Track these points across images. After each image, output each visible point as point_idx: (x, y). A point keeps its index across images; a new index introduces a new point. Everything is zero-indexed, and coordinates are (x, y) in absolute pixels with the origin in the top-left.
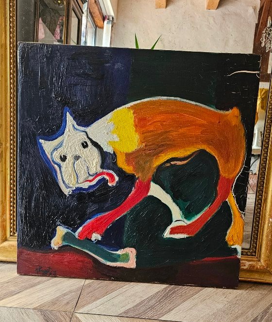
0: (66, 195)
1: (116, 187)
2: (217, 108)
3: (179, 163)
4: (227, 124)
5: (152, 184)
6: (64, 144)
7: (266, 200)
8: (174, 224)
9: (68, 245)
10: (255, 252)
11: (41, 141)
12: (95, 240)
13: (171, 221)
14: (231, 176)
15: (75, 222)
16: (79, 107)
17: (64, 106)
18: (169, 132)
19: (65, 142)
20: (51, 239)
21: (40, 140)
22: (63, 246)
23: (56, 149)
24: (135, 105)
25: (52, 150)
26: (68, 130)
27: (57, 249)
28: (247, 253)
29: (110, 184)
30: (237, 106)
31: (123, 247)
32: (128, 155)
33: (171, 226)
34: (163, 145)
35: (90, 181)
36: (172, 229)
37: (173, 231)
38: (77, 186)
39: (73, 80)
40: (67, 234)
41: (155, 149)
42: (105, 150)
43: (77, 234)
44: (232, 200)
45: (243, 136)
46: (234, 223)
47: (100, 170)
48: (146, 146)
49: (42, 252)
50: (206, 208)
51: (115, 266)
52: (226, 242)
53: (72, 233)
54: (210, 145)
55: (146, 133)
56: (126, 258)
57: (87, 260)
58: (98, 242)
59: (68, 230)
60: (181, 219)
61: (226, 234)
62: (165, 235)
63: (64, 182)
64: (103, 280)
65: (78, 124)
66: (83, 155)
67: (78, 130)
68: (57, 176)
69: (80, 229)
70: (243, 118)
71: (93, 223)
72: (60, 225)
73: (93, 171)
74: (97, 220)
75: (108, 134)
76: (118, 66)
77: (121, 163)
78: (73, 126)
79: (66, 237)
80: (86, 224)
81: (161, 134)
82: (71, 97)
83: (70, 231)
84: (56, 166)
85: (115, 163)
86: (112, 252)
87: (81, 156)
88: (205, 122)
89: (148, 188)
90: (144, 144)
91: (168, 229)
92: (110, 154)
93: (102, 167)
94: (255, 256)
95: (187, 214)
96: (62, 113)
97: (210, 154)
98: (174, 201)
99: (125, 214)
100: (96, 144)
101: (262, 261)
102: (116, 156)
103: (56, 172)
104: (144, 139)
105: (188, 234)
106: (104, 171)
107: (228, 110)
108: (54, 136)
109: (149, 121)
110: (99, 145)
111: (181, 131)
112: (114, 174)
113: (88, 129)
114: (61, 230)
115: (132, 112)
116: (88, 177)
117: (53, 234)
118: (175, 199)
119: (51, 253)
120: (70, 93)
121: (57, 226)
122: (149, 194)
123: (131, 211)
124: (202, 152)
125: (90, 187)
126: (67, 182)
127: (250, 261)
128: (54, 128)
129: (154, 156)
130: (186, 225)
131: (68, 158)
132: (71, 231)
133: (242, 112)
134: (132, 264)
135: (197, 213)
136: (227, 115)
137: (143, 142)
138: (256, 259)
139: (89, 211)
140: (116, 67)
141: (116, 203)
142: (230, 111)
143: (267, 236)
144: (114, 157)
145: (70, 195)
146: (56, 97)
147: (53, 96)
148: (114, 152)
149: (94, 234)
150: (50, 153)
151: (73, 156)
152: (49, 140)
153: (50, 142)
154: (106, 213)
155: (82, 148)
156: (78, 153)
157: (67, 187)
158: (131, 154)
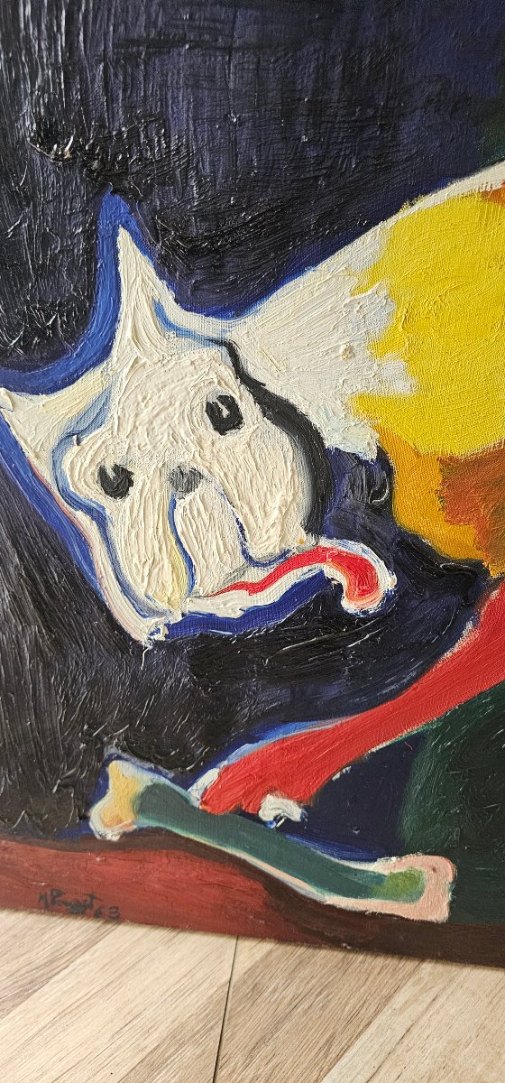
0: (138, 646)
1: (381, 618)
6: (115, 411)
9: (157, 831)
12: (277, 819)
15: (186, 749)
16: (184, 194)
17: (100, 192)
19: (116, 397)
20: (89, 804)
22: (140, 832)
23: (73, 435)
25: (53, 442)
26: (129, 334)
27: (116, 839)
29: (349, 605)
31: (397, 849)
32: (452, 468)
35: (254, 588)
38: (193, 606)
40: (152, 790)
42: (332, 440)
47: (299, 539)
49: (58, 845)
51: (362, 908)
53: (176, 788)
57: (240, 882)
58: (288, 826)
59: (156, 776)
63: (125, 589)
65: (185, 302)
66: (216, 468)
67: (187, 334)
68: (90, 564)
69: (210, 777)
71: (265, 760)
72: (119, 758)
73: (265, 544)
75: (350, 351)
77: (418, 510)
79: (147, 801)
80: (234, 758)
82: (134, 133)
83: (168, 782)
84: (82, 519)
85: (384, 511)
86: (347, 863)
87: (205, 472)
92: (361, 462)
93: (314, 524)
96: (90, 235)
99: (414, 730)
100: (282, 413)
102: (390, 472)
106: (324, 542)
108: (57, 369)
110: (302, 417)
112: (371, 557)
113: (241, 331)
114: (128, 777)
116: (242, 571)
117: (97, 786)
119: (91, 849)
120: (129, 108)
121: (110, 759)
123: (447, 721)
125: (252, 615)
126: (140, 590)
131: (138, 479)
132: (172, 780)
139: (245, 712)
141: (379, 685)
144: (380, 475)
145: (157, 644)
146: (48, 135)
147: (28, 126)
148: (381, 452)
149: (269, 798)
150: (46, 455)
151: (166, 472)
152: (35, 392)
153: (43, 398)
154: (329, 725)
155: (207, 430)
156: (187, 458)
157: (144, 611)
158: (477, 463)
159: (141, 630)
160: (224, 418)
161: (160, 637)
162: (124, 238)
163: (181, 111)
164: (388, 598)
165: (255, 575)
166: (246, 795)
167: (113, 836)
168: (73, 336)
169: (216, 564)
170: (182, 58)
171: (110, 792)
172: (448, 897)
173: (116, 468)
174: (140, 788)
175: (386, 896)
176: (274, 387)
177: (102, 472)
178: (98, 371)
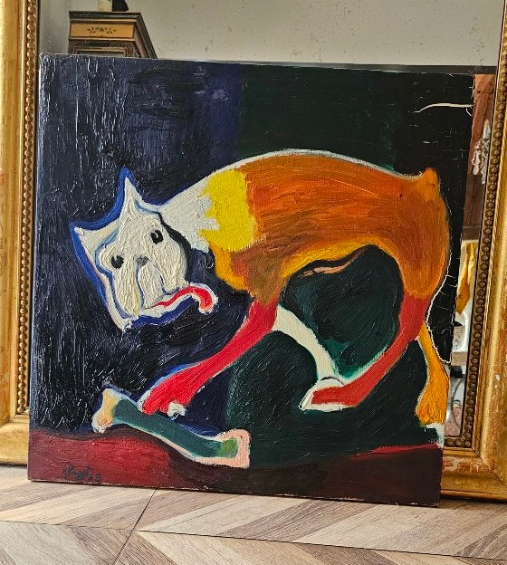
0: (120, 331)
1: (214, 314)
2: (397, 170)
3: (329, 270)
4: (415, 198)
5: (280, 310)
6: (119, 236)
7: (488, 341)
8: (319, 386)
9: (124, 424)
10: (471, 441)
11: (78, 230)
12: (174, 416)
13: (314, 380)
14: (425, 294)
15: (137, 380)
16: (146, 168)
17: (121, 167)
18: (310, 212)
19: (120, 231)
20: (93, 414)
21: (76, 229)
22: (115, 427)
23: (103, 245)
24: (248, 164)
25: (96, 247)
26: (126, 210)
27: (102, 432)
28: (455, 442)
29: (202, 310)
30: (433, 166)
32: (233, 255)
33: (315, 388)
34: (299, 238)
35: (166, 304)
36: (315, 393)
37: (318, 398)
38: (141, 313)
39: (138, 120)
40: (122, 403)
41: (286, 245)
42: (193, 246)
43: (140, 404)
44: (426, 340)
45: (444, 220)
46: (431, 383)
47: (183, 283)
48: (267, 238)
49: (76, 437)
50: (379, 356)
51: (210, 463)
52: (417, 418)
53: (132, 401)
54: (386, 236)
55: (268, 215)
56: (231, 448)
57: (159, 453)
58: (180, 419)
59: (124, 395)
60: (332, 374)
61: (416, 402)
62: (303, 405)
63: (117, 306)
64: (189, 490)
66: (153, 256)
67: (145, 210)
68: (105, 295)
69: (147, 394)
70: (443, 190)
71: (170, 384)
72: (109, 387)
73: (171, 286)
74: (178, 378)
75: (198, 216)
76: (218, 94)
77: (224, 271)
78: (137, 203)
79: (120, 409)
80: (157, 384)
81: (296, 217)
82: (132, 151)
83: (128, 398)
84: (103, 277)
85: (212, 271)
86: (205, 437)
87: (149, 258)
88: (376, 196)
89: (271, 317)
90: (264, 236)
91: (310, 395)
92: (203, 254)
93: (188, 278)
94: (470, 447)
95: (345, 366)
96: (117, 179)
97: (385, 254)
98: (320, 342)
99: (229, 365)
100: (176, 236)
101: (483, 456)
102: (214, 257)
103: (103, 288)
104: (264, 227)
105: (346, 404)
106: (192, 285)
107: (417, 174)
108: (101, 222)
109: (273, 194)
110: (183, 237)
111: (332, 211)
112: (209, 290)
113: (163, 209)
114: (112, 397)
115: (243, 176)
116: (162, 297)
117: (96, 404)
118: (322, 338)
119: (91, 439)
120: (132, 144)
121: (105, 388)
122: (274, 328)
124: (372, 251)
125: (166, 315)
126: (123, 307)
127: (461, 457)
128: (101, 207)
129: (283, 257)
130: (341, 386)
131: (125, 261)
132: (130, 397)
133: (442, 176)
134: (241, 460)
135: (363, 364)
136: (414, 183)
137: (263, 232)
138: (472, 454)
139: (163, 360)
140: (215, 96)
141: (214, 345)
142: (421, 175)
143: (492, 409)
144: (210, 258)
145: (128, 330)
146: (106, 151)
147: (101, 148)
148: (210, 249)
149: (172, 404)
150: (93, 252)
151: (136, 258)
152: (92, 229)
153: (94, 232)
154: (196, 365)
155: (151, 243)
156: (144, 252)
157: (124, 316)
158: (242, 253)
159: (122, 324)
160: (157, 238)
161: (129, 327)
162: (127, 180)
163: (147, 145)
164: (215, 307)
165: (167, 298)
166: (161, 403)
167: (102, 430)
168: (107, 211)
169: (152, 294)
170: (148, 132)
171: (103, 405)
172: (248, 453)
173: (118, 257)
174: (116, 403)
175: (222, 455)
176: (173, 228)
177: (113, 258)
178: (115, 222)
